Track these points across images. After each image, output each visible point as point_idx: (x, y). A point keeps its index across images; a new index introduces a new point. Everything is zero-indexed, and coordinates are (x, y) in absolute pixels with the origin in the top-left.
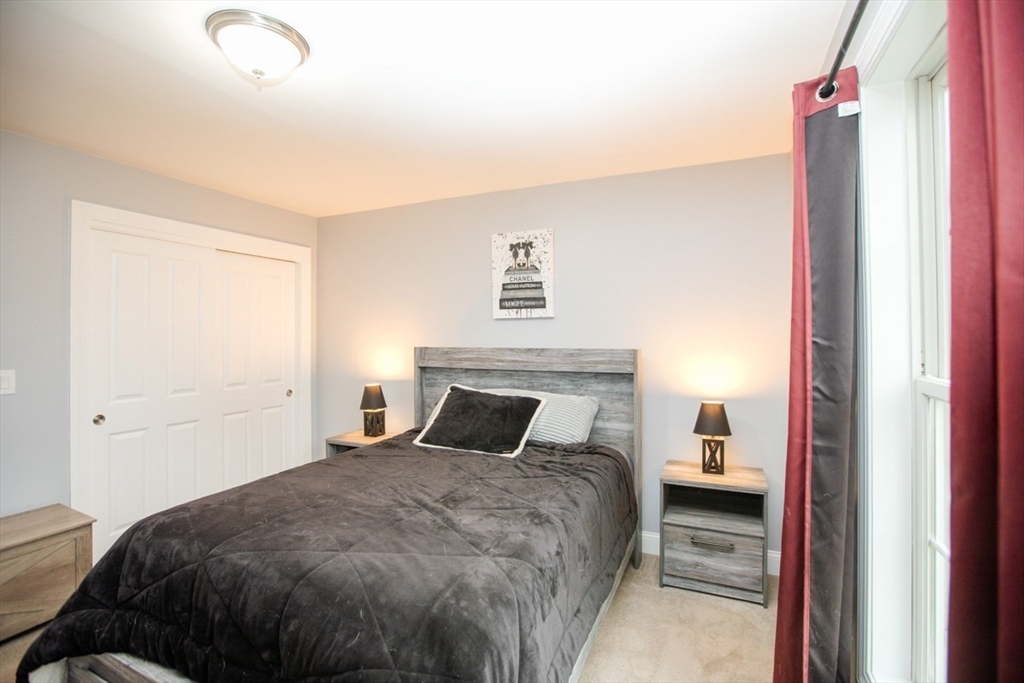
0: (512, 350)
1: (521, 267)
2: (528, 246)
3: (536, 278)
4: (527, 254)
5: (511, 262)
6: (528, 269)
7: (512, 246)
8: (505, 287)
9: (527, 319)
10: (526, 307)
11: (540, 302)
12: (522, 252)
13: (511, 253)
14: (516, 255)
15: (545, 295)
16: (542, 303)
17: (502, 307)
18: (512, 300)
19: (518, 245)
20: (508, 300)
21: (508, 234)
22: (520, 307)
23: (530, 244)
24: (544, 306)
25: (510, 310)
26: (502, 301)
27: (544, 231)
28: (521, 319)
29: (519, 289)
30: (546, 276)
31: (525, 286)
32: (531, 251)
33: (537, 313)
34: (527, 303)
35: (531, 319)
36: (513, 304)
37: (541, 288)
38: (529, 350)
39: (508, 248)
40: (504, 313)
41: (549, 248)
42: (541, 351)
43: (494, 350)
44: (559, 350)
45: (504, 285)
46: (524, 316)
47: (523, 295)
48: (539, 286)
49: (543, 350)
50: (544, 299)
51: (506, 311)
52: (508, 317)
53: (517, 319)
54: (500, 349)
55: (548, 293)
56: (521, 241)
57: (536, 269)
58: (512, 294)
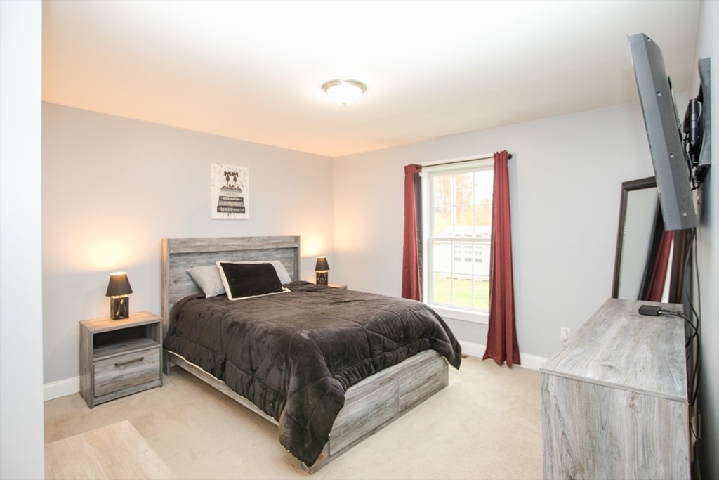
0: (232, 238)
1: (231, 188)
2: (235, 175)
3: (240, 195)
4: (235, 180)
5: (225, 183)
6: (235, 189)
7: (226, 173)
8: (221, 199)
9: (234, 219)
10: (234, 212)
11: (242, 210)
12: (232, 178)
13: (225, 177)
14: (228, 179)
15: (245, 206)
16: (243, 210)
17: (219, 211)
18: (225, 207)
19: (229, 173)
20: (223, 207)
21: (223, 165)
22: (230, 212)
23: (237, 174)
24: (244, 212)
25: (224, 213)
26: (219, 207)
27: (245, 168)
28: (231, 219)
29: (230, 200)
30: (245, 194)
31: (233, 199)
32: (237, 178)
33: (240, 216)
34: (235, 210)
35: (237, 219)
36: (226, 209)
37: (243, 201)
38: (243, 238)
39: (224, 174)
40: (220, 215)
41: (247, 178)
42: (249, 239)
43: (220, 239)
44: (259, 238)
45: (220, 197)
46: (232, 217)
47: (232, 205)
48: (241, 200)
49: (251, 238)
50: (244, 208)
51: (221, 213)
52: (223, 218)
53: (228, 219)
54: (226, 238)
55: (246, 205)
56: (232, 171)
57: (239, 190)
58: (225, 203)
